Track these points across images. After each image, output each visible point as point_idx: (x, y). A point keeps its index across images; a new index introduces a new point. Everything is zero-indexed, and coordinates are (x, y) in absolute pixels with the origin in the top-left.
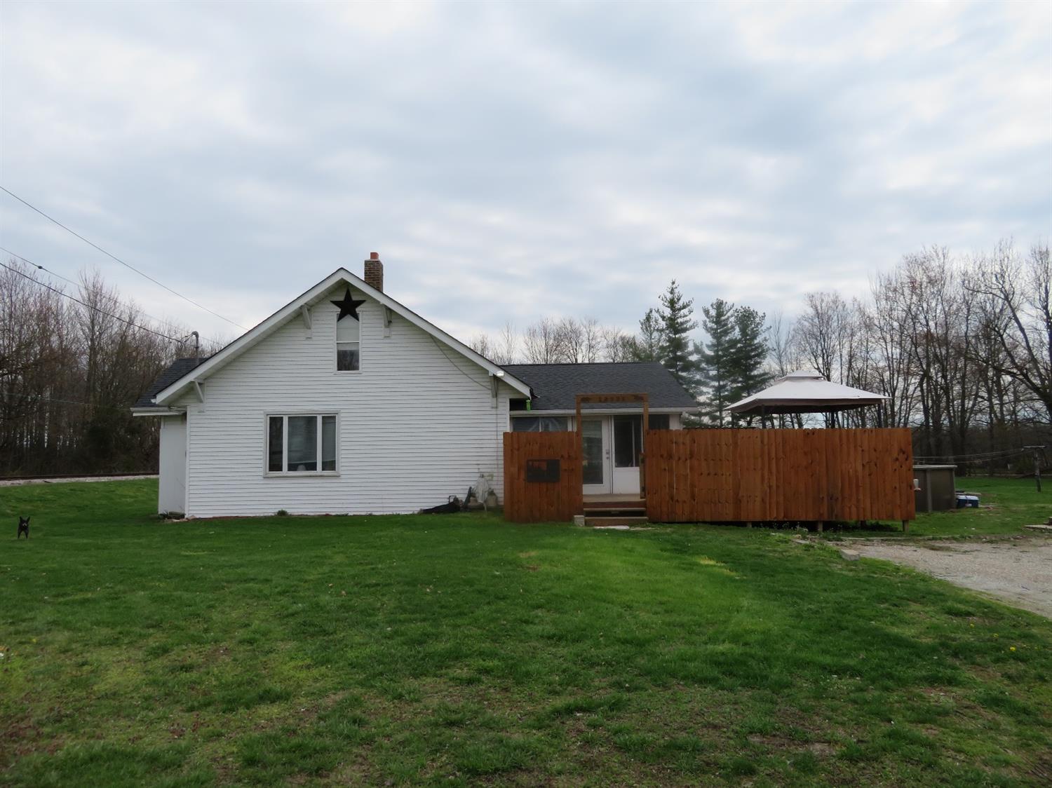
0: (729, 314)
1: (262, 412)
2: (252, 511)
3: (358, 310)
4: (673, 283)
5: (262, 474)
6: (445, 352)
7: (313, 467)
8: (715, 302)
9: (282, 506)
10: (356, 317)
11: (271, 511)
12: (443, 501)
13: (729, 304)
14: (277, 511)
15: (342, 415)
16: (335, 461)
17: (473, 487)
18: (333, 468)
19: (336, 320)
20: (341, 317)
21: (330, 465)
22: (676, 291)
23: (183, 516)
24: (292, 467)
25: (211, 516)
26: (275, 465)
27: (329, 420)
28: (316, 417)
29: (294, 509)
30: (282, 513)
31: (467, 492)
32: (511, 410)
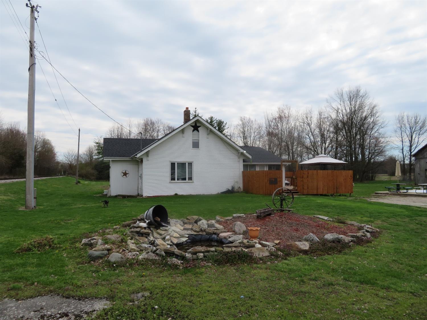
0: (215, 122)
1: (169, 161)
2: (167, 194)
3: (199, 129)
4: (196, 109)
5: (169, 181)
6: (225, 144)
7: (185, 179)
8: (210, 117)
9: (176, 192)
10: (198, 131)
11: (172, 193)
12: (224, 190)
13: (215, 118)
14: (174, 193)
15: (194, 162)
16: (192, 177)
17: (233, 186)
18: (191, 180)
19: (192, 131)
20: (193, 131)
21: (190, 179)
22: (197, 111)
23: (142, 196)
24: (178, 179)
25: (152, 196)
26: (173, 179)
27: (190, 164)
28: (186, 163)
29: (180, 193)
30: (176, 194)
31: (231, 187)
32: (243, 162)
